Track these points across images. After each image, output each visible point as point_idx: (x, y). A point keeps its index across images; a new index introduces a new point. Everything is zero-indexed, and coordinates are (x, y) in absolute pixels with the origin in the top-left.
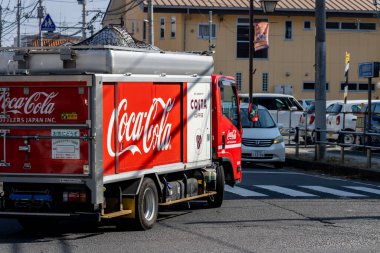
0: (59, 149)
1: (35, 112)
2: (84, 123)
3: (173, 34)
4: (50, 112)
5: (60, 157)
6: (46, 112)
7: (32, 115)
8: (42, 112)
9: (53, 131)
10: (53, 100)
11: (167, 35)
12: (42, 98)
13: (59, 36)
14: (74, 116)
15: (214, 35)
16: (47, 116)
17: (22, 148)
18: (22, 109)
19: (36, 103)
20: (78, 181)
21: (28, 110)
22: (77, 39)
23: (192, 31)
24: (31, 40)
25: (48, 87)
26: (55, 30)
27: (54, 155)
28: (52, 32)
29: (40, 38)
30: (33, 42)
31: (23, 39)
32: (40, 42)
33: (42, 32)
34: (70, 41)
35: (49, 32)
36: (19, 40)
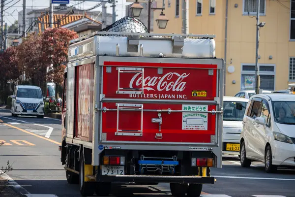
1: (167, 90)
2: (213, 100)
3: (212, 10)
4: (181, 90)
5: (189, 128)
6: (177, 90)
7: (164, 92)
8: (174, 90)
9: (183, 106)
11: (205, 10)
12: (175, 78)
13: (73, 11)
14: (204, 94)
15: (262, 11)
16: (179, 93)
17: (154, 120)
19: (169, 82)
20: (206, 149)
21: (161, 88)
22: (95, 14)
23: (236, 6)
24: (39, 15)
25: (180, 68)
26: (68, 3)
27: (184, 127)
28: (65, 5)
29: (50, 12)
30: (42, 17)
31: (29, 14)
32: (51, 17)
33: (53, 5)
34: (87, 16)
35: (61, 5)
36: (24, 14)
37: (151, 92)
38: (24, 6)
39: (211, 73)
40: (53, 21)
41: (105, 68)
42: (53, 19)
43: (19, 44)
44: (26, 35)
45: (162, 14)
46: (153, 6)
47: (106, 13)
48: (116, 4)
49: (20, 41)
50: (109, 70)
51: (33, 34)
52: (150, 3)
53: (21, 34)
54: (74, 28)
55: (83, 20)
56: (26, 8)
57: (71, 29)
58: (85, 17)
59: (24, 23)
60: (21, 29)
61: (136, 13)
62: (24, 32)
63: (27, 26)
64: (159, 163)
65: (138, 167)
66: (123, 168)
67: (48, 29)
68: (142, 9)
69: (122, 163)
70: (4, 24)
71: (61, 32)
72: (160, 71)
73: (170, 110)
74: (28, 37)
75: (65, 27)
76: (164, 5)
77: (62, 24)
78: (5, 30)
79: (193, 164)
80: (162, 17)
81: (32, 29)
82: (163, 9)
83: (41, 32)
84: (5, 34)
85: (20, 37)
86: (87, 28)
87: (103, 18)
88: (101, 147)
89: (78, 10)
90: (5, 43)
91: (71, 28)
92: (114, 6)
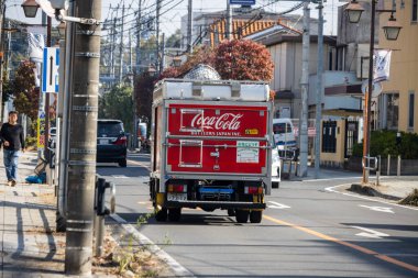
0: (243, 156)
1: (224, 128)
2: (263, 137)
4: (236, 128)
6: (233, 128)
7: (221, 130)
8: (229, 128)
9: (238, 142)
10: (239, 120)
12: (230, 118)
13: (261, 15)
14: (256, 132)
16: (234, 131)
17: (213, 154)
18: (213, 126)
19: (225, 122)
20: (257, 179)
21: (219, 127)
22: (293, 19)
24: (211, 21)
25: (235, 110)
26: (254, 3)
27: (238, 160)
28: (249, 7)
29: (228, 17)
30: (215, 23)
31: (197, 19)
32: (228, 24)
33: (232, 6)
34: (281, 22)
35: (243, 7)
36: (190, 20)
37: (210, 130)
38: (190, 9)
39: (262, 114)
40: (231, 30)
41: (170, 109)
42: (231, 27)
43: (182, 63)
44: (192, 51)
45: (392, 19)
46: (378, 7)
47: (308, 17)
48: (324, 4)
49: (184, 58)
50: (174, 111)
51: (203, 48)
52: (374, 3)
53: (185, 49)
54: (261, 40)
55: (275, 28)
56: (193, 11)
57: (258, 42)
58: (278, 24)
59: (189, 33)
60: (186, 42)
61: (354, 18)
62: (189, 47)
63: (194, 37)
64: (216, 191)
65: (198, 194)
66: (186, 195)
67: (224, 41)
68: (362, 11)
69: (185, 190)
70: (160, 34)
71: (243, 46)
72: (218, 112)
73: (226, 146)
74: (195, 53)
75: (249, 38)
76: (394, 5)
77: (244, 34)
78: (162, 43)
79: (246, 192)
80: (391, 24)
81: (200, 41)
82: (393, 11)
83: (214, 46)
84: (162, 48)
85: (184, 53)
86: (280, 39)
87: (305, 24)
88: (166, 177)
89: (268, 14)
90: (161, 62)
91: (259, 40)
92: (320, 8)
